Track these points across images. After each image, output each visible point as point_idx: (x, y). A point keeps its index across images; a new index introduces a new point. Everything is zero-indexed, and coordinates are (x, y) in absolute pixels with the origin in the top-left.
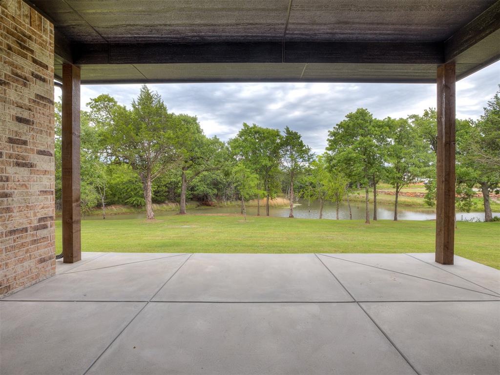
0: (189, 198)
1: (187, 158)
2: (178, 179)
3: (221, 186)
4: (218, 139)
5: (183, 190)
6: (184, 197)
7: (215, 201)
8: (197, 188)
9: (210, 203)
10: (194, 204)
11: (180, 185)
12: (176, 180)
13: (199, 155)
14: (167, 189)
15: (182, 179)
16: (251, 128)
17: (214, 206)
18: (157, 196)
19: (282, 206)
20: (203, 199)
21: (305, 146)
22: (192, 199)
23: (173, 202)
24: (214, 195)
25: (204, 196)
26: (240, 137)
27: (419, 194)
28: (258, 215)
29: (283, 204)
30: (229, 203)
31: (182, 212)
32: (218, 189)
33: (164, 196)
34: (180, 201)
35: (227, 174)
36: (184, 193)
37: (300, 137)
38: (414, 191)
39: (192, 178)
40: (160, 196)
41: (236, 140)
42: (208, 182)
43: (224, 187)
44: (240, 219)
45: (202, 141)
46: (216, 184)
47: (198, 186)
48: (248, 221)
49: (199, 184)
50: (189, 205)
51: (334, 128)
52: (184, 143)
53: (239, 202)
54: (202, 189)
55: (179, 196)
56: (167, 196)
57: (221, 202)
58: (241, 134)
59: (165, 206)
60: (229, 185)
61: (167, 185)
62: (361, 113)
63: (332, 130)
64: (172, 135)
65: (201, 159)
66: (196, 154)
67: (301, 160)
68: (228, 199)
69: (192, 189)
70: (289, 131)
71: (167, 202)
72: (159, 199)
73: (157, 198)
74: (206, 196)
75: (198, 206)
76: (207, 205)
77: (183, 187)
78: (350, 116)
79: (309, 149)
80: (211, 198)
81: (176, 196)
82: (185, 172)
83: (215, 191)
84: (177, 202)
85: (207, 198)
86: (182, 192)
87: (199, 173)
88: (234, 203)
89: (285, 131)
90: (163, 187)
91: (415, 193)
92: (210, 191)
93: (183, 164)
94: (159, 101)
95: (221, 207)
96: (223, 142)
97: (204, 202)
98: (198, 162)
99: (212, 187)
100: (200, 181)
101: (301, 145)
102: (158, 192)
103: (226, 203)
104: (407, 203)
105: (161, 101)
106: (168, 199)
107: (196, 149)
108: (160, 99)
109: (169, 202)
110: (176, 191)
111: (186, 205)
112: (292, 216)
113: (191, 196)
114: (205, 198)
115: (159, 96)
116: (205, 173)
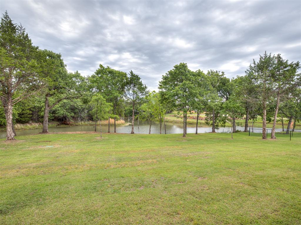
0: (51, 119)
1: (51, 87)
2: (42, 105)
3: (76, 111)
4: (80, 74)
5: (46, 113)
6: (47, 119)
7: (72, 121)
8: (58, 112)
9: (68, 123)
10: (55, 124)
11: (43, 109)
12: (39, 105)
13: (62, 84)
14: (31, 112)
15: (46, 104)
16: (106, 69)
17: (71, 125)
18: (21, 117)
19: (120, 124)
20: (63, 120)
21: (143, 85)
22: (53, 120)
23: (36, 122)
24: (71, 117)
25: (63, 118)
26: (97, 74)
27: (195, 117)
28: (109, 132)
29: (121, 123)
30: (83, 122)
31: (44, 131)
32: (75, 113)
33: (28, 117)
34: (43, 122)
35: (85, 102)
36: (47, 116)
37: (140, 79)
38: (192, 116)
39: (54, 104)
40: (24, 117)
41: (93, 77)
42: (67, 107)
43: (79, 111)
44: (97, 136)
45: (65, 74)
46: (73, 109)
47: (58, 110)
48: (103, 138)
49: (60, 109)
50: (50, 125)
51: (166, 74)
52: (48, 73)
53: (91, 122)
54: (62, 112)
55: (43, 117)
56: (31, 117)
57: (77, 122)
58: (98, 73)
59: (28, 125)
60: (83, 110)
61: (31, 109)
62: (182, 66)
63: (165, 75)
64: (36, 63)
65: (63, 89)
66: (60, 83)
67: (141, 94)
68: (82, 120)
69: (54, 112)
70: (133, 74)
71: (31, 122)
72: (23, 120)
73: (21, 119)
74: (65, 118)
75: (59, 125)
76: (66, 124)
77: (46, 111)
78: (176, 67)
79: (146, 87)
80: (69, 119)
81: (39, 117)
82: (48, 98)
83: (73, 114)
84: (41, 122)
85: (66, 119)
86: (45, 115)
87: (60, 100)
88: (86, 123)
89: (130, 73)
90: (27, 110)
91: (193, 117)
92: (69, 114)
93: (47, 91)
94: (23, 34)
95: (76, 125)
96: (83, 76)
97: (63, 122)
98: (60, 91)
99: (70, 111)
100: (60, 107)
101: (141, 84)
102: (23, 114)
103: (80, 123)
104: (190, 122)
105: (25, 34)
106: (32, 120)
107: (60, 80)
108: (24, 31)
109: (33, 122)
110: (39, 113)
111: (48, 124)
112: (133, 133)
113: (53, 118)
114: (64, 119)
115: (23, 28)
116: (65, 101)
